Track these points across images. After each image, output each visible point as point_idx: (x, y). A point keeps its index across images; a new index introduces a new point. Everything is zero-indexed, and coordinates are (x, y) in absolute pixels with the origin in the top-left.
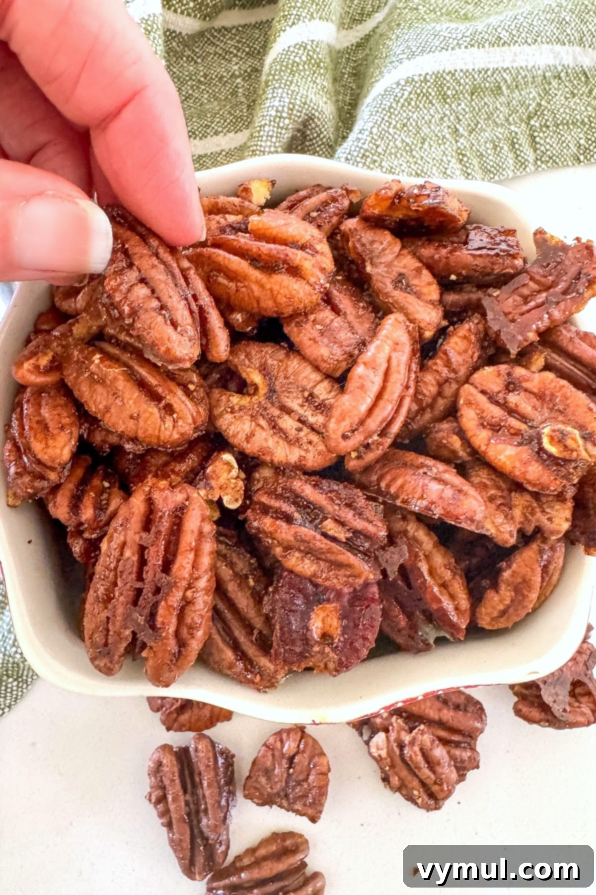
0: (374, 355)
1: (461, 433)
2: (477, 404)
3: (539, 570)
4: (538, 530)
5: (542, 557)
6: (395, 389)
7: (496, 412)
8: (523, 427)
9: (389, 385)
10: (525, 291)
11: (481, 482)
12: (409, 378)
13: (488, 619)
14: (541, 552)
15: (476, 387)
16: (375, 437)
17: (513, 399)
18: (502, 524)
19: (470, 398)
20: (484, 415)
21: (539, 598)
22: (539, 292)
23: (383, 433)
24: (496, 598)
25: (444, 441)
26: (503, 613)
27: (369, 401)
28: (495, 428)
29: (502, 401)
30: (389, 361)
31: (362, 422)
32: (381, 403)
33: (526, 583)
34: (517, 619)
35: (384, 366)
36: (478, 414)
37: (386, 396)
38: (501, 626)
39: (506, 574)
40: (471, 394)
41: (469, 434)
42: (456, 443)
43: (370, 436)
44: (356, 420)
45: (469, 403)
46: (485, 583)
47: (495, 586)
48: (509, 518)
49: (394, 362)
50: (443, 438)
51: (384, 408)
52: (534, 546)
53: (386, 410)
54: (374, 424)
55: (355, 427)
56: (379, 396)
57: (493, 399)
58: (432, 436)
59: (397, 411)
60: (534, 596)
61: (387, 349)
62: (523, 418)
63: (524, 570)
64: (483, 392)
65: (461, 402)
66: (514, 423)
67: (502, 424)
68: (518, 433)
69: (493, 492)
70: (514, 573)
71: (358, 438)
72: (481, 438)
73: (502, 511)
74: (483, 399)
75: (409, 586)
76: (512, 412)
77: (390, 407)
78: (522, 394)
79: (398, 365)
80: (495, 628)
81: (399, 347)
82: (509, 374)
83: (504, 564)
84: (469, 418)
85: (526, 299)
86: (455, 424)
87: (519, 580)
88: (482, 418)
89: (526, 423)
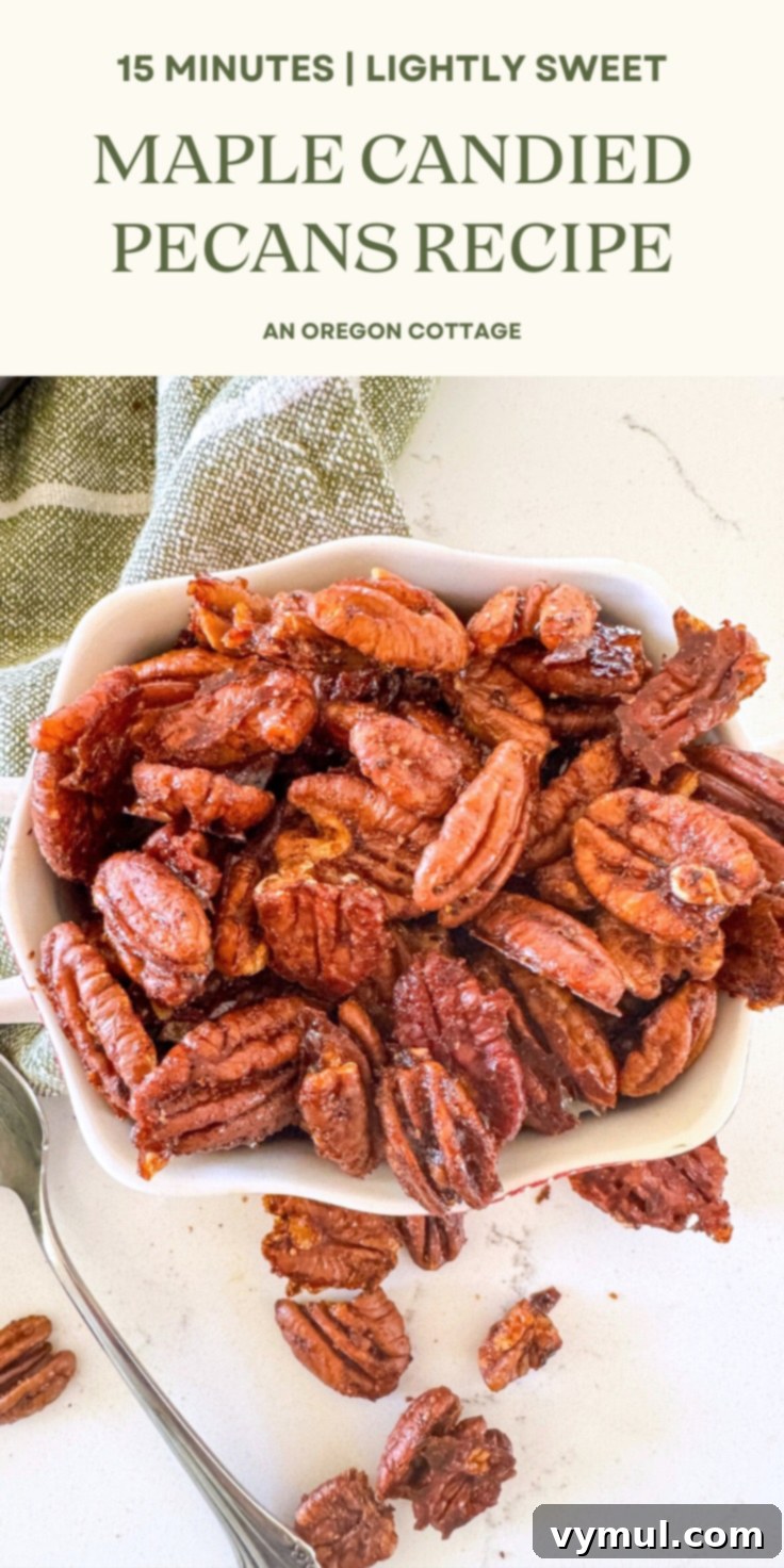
0: (479, 795)
1: (577, 878)
2: (595, 843)
3: (689, 1026)
4: (687, 975)
5: (691, 1009)
6: (501, 838)
7: (616, 850)
8: (649, 867)
9: (494, 832)
10: (666, 696)
11: (611, 930)
12: (521, 819)
13: (633, 1085)
14: (690, 1002)
15: (593, 821)
16: (475, 891)
17: (637, 833)
18: (643, 975)
19: (584, 834)
20: (603, 855)
21: (690, 1056)
22: (681, 696)
23: (484, 885)
24: (641, 1061)
25: (558, 890)
26: (651, 1077)
27: (468, 850)
28: (616, 869)
29: (625, 836)
30: (497, 803)
31: (458, 874)
32: (484, 852)
33: (675, 1040)
34: (667, 1082)
35: (489, 808)
36: (595, 855)
37: (490, 844)
38: (649, 1091)
39: (651, 1031)
40: (587, 831)
41: (586, 880)
42: (571, 890)
43: (467, 891)
44: (451, 872)
45: (585, 842)
46: (628, 1044)
47: (639, 1047)
48: (648, 966)
49: (503, 804)
50: (554, 887)
51: (486, 858)
52: (682, 997)
53: (489, 860)
54: (472, 876)
55: (449, 879)
56: (481, 844)
57: (614, 835)
58: (544, 883)
59: (504, 860)
60: (684, 1054)
61: (496, 786)
62: (649, 856)
63: (671, 1026)
64: (602, 826)
65: (576, 841)
66: (638, 863)
67: (625, 864)
68: (643, 875)
69: (627, 939)
70: (661, 1031)
71: (452, 893)
72: (600, 883)
73: (640, 960)
74: (600, 835)
75: (547, 1049)
76: (636, 849)
77: (492, 858)
78: (649, 826)
79: (508, 807)
80: (642, 1094)
81: (509, 784)
82: (632, 802)
83: (647, 1021)
84: (585, 860)
85: (666, 706)
86: (569, 868)
87: (667, 1037)
88: (600, 859)
89: (653, 863)
